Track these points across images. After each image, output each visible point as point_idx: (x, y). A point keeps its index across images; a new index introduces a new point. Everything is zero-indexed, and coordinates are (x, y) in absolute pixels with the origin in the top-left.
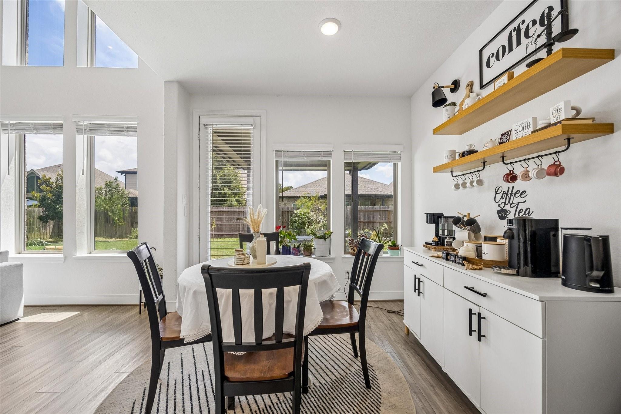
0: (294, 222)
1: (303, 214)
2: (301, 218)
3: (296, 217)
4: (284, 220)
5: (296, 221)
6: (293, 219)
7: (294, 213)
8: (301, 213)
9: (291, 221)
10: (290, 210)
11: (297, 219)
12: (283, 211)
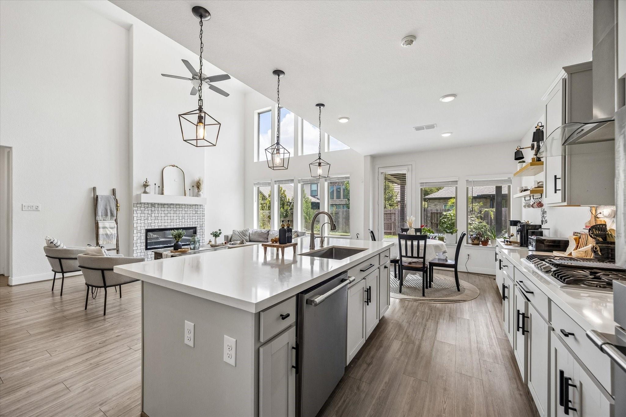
0: (443, 223)
1: (453, 216)
2: (451, 219)
3: (445, 218)
4: (433, 221)
5: (445, 222)
6: (442, 220)
7: (443, 215)
8: (451, 215)
9: (440, 222)
10: (439, 212)
11: (446, 220)
12: (432, 213)
